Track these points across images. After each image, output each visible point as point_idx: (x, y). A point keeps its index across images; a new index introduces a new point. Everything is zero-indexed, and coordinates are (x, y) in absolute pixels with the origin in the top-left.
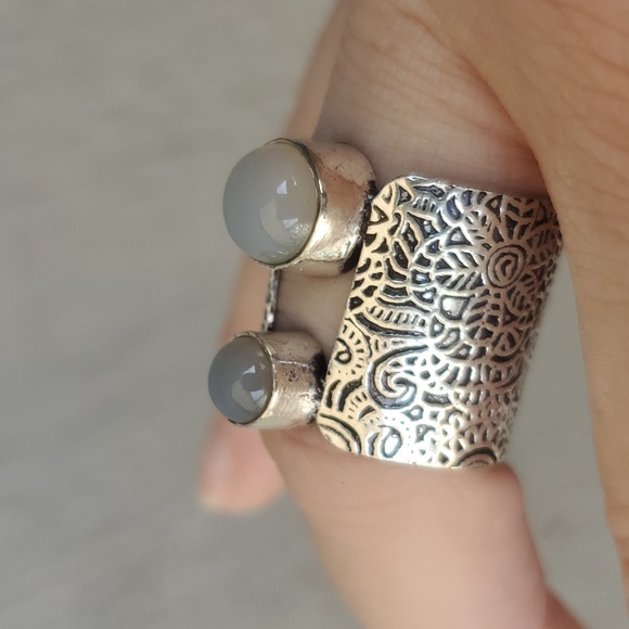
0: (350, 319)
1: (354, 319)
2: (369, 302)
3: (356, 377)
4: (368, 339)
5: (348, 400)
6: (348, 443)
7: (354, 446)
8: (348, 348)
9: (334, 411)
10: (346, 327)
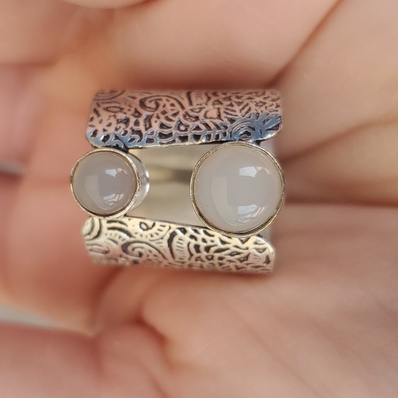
0: (170, 228)
1: (171, 231)
2: (186, 238)
3: (134, 235)
4: (162, 238)
5: (117, 232)
6: (89, 234)
7: (88, 237)
8: (151, 229)
9: (105, 225)
10: (164, 226)
